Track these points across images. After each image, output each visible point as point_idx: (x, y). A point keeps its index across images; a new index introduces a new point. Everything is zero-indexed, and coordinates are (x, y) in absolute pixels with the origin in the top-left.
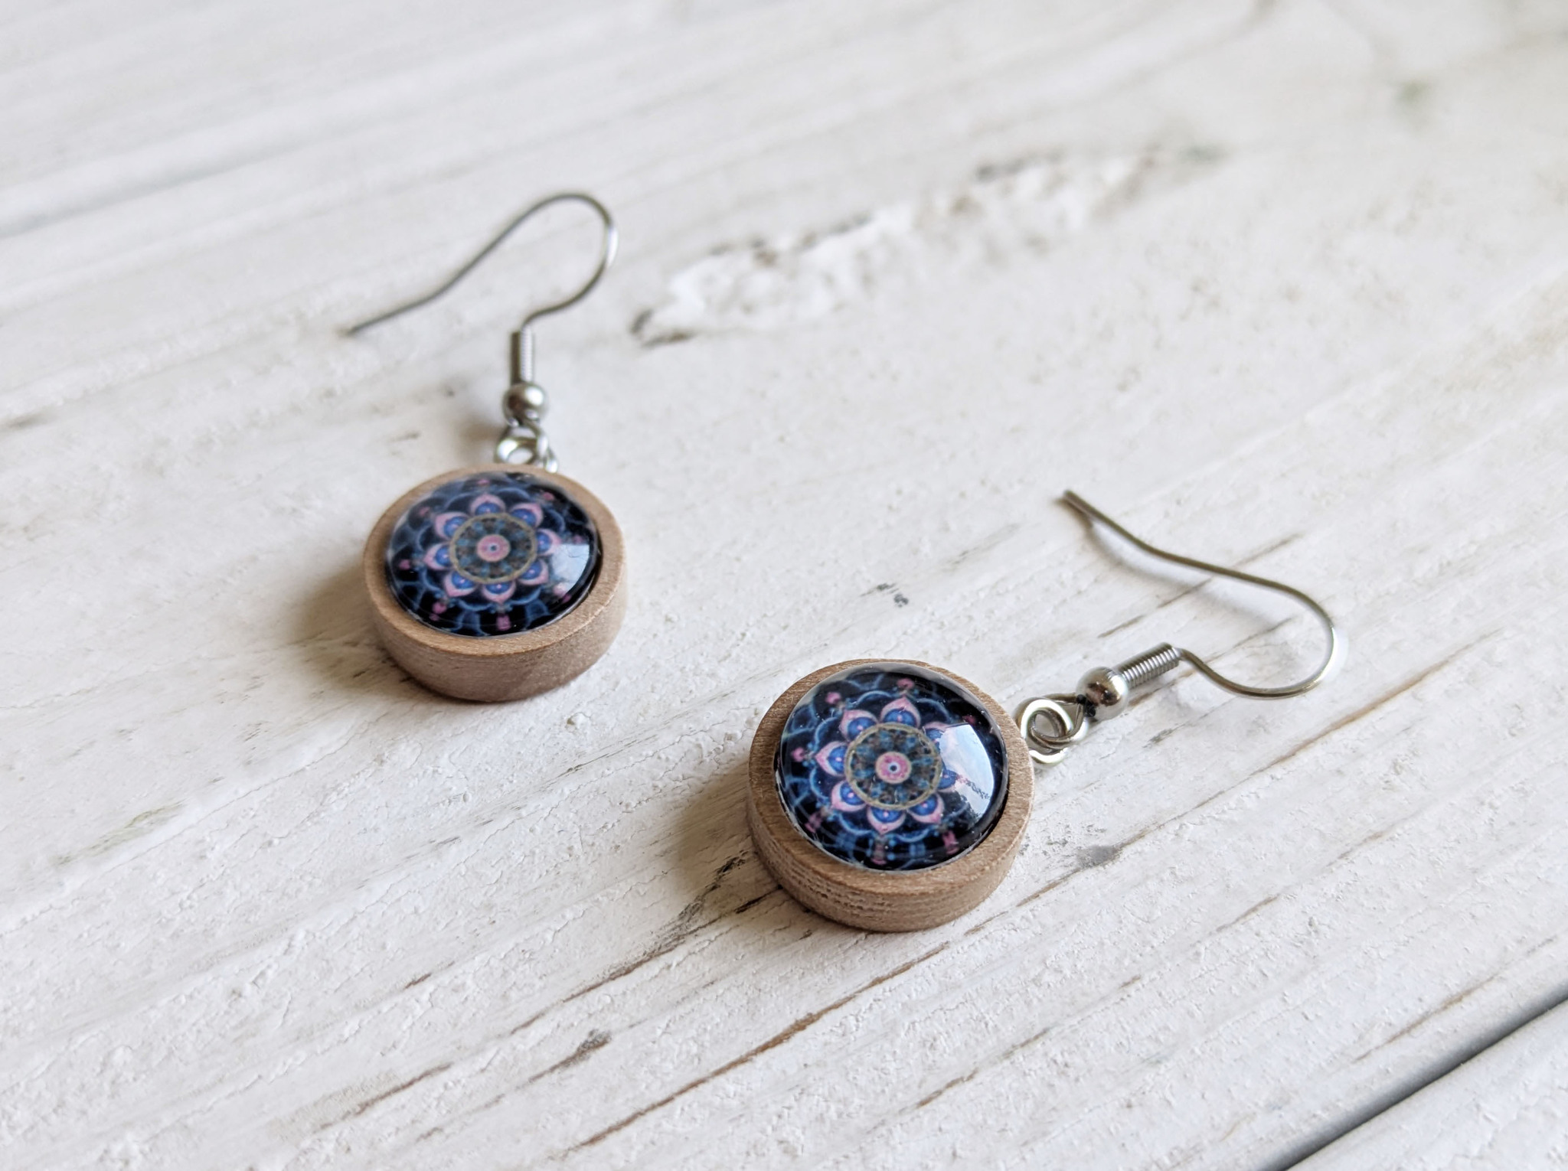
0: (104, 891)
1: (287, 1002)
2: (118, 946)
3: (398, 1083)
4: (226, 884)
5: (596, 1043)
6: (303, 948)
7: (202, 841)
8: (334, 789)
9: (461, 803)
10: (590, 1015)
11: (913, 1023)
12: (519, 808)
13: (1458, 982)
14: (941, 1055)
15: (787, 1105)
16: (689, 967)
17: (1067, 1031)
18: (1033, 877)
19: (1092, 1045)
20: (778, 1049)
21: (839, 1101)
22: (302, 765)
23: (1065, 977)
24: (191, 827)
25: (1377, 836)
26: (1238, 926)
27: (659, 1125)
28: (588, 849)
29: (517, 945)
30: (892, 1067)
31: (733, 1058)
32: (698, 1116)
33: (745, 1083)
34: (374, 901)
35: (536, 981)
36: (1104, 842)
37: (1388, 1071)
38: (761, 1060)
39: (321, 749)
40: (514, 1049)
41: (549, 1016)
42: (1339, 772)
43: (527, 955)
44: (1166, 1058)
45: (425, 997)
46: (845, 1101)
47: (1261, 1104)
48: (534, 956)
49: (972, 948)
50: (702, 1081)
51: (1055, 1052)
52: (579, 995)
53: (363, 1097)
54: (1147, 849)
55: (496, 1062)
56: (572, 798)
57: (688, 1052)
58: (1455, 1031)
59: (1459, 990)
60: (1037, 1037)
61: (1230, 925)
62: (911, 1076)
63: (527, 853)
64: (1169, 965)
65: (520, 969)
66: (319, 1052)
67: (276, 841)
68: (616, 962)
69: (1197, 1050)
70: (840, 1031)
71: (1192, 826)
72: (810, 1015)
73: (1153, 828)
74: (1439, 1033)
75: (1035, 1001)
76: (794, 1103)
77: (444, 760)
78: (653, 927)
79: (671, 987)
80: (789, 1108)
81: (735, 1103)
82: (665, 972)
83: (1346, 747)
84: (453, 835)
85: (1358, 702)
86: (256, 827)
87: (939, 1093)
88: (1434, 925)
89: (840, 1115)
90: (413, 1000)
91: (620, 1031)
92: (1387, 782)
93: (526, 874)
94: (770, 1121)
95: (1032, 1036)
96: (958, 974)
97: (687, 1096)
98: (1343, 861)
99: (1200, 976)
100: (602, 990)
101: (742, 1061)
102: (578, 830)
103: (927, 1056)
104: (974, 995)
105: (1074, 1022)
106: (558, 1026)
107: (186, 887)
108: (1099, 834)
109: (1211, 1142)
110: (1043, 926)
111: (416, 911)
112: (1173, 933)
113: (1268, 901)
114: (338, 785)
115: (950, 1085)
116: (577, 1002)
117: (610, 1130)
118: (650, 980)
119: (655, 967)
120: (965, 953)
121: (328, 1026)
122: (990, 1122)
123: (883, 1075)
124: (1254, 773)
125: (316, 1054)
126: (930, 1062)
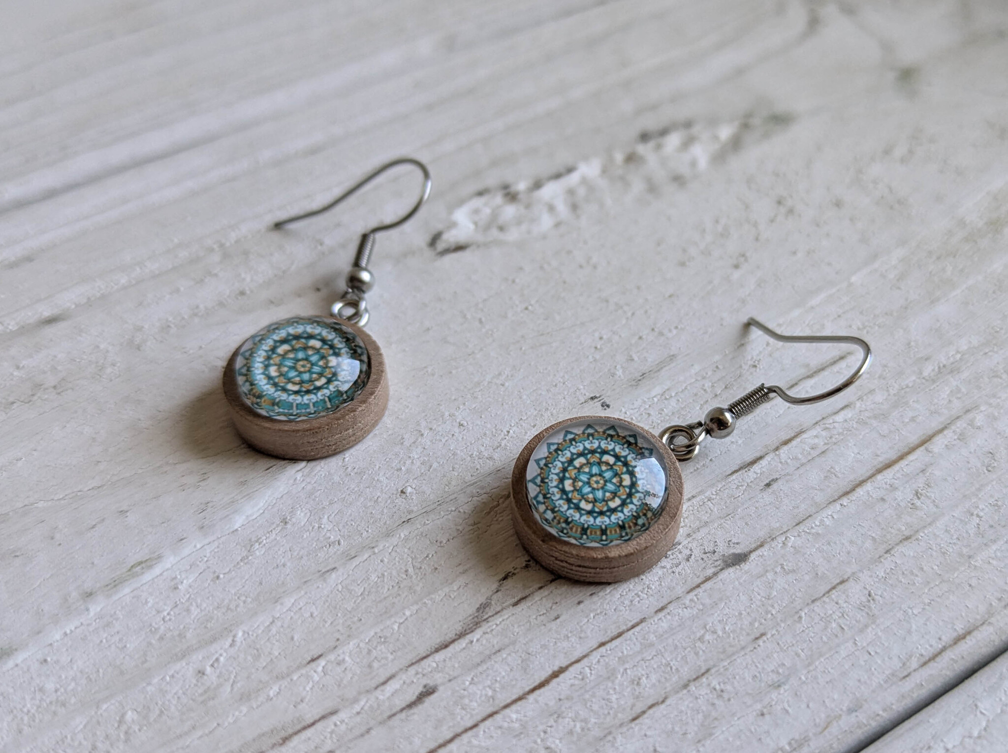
0: (115, 613)
1: (233, 677)
2: (125, 646)
3: (304, 724)
4: (191, 604)
5: (428, 692)
6: (242, 642)
7: (176, 578)
8: (257, 541)
9: (337, 546)
10: (424, 675)
11: (626, 669)
12: (373, 548)
13: (963, 627)
14: (644, 689)
15: (549, 724)
16: (484, 642)
17: (722, 670)
18: (695, 574)
19: (737, 677)
20: (542, 690)
21: (582, 721)
22: (236, 527)
23: (718, 636)
24: (167, 570)
25: (907, 538)
26: (825, 599)
27: (469, 742)
28: (417, 571)
29: (376, 633)
30: (614, 698)
31: (514, 697)
32: (494, 735)
33: (522, 712)
34: (284, 610)
35: (389, 655)
36: (738, 550)
37: (922, 685)
38: (531, 697)
39: (247, 516)
40: (377, 698)
41: (398, 677)
42: (883, 499)
43: (383, 640)
44: (784, 683)
45: (320, 669)
46: (585, 721)
47: (844, 708)
48: (387, 640)
49: (660, 621)
51: (714, 683)
52: (416, 662)
53: (283, 734)
54: (765, 553)
55: (366, 708)
56: (406, 539)
57: (486, 695)
58: (963, 657)
59: (964, 632)
60: (703, 674)
61: (820, 598)
62: (626, 703)
63: (380, 575)
64: (783, 625)
65: (379, 648)
66: (255, 706)
67: (222, 576)
68: (438, 641)
69: (803, 678)
70: (580, 677)
71: (793, 538)
72: (561, 668)
73: (768, 540)
74: (953, 659)
75: (701, 652)
76: (554, 724)
77: (325, 520)
78: (461, 618)
79: (474, 654)
80: (551, 727)
81: (517, 725)
82: (469, 645)
83: (886, 483)
84: (333, 566)
85: (892, 455)
86: (209, 567)
87: (644, 712)
88: (946, 592)
89: (583, 729)
90: (312, 672)
91: (443, 684)
92: (913, 504)
93: (379, 589)
94: (539, 735)
95: (700, 674)
96: (652, 637)
97: (488, 723)
98: (888, 555)
99: (803, 631)
100: (430, 659)
101: (520, 699)
102: (410, 559)
103: (635, 690)
104: (663, 650)
105: (726, 664)
106: (404, 683)
107: (166, 608)
108: (736, 546)
109: (815, 735)
110: (703, 604)
111: (312, 615)
112: (784, 605)
113: (842, 582)
114: (260, 538)
115: (650, 707)
116: (415, 667)
118: (460, 652)
119: (463, 643)
120: (655, 624)
121: (259, 690)
122: (677, 729)
123: (609, 704)
124: (830, 503)
125: (254, 709)
126: (637, 693)
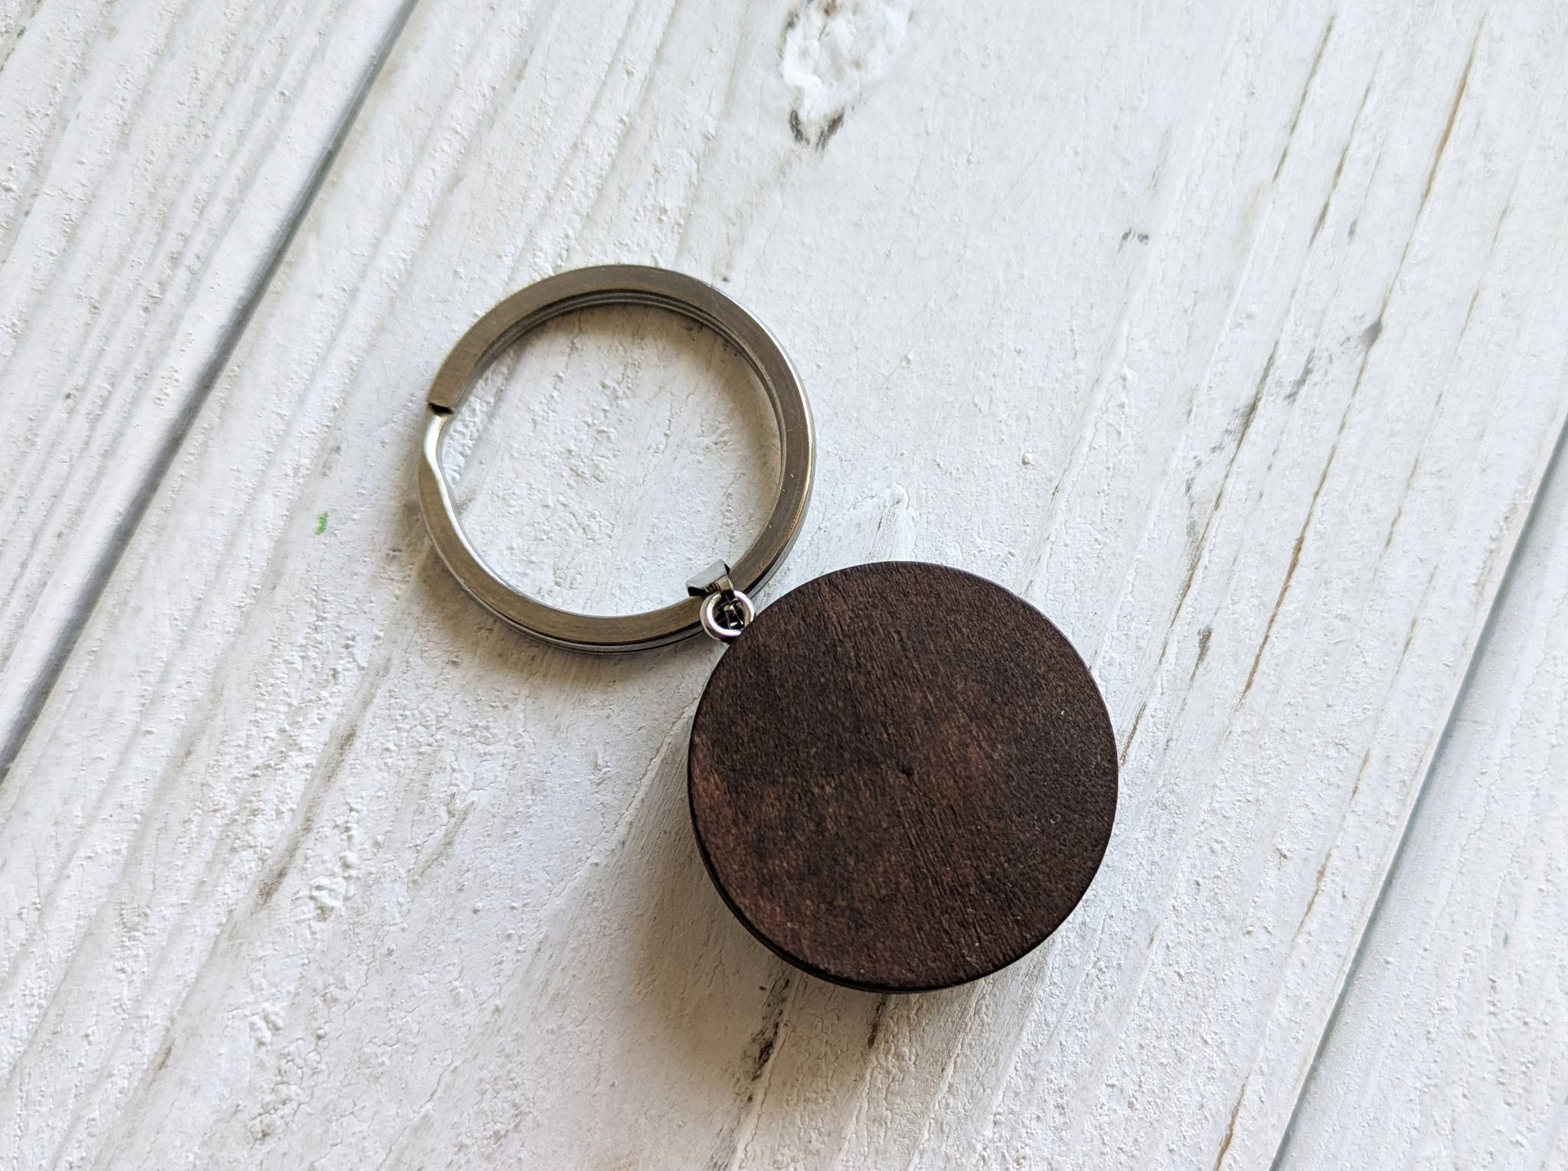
5: (1206, 637)
9: (1011, 559)
10: (1190, 625)
11: (1350, 505)
12: (1047, 538)
14: (1377, 512)
15: (1324, 595)
16: (1216, 559)
17: (1427, 452)
18: (1347, 371)
19: (1444, 450)
20: (1297, 569)
21: (1347, 574)
23: (1404, 421)
25: (1504, 213)
26: (1469, 324)
27: (1273, 654)
28: (1105, 533)
29: (1118, 616)
30: (1358, 536)
31: (1279, 592)
32: (1289, 636)
33: (1295, 600)
35: (1147, 628)
36: (1368, 323)
38: (1293, 582)
40: (1168, 671)
41: (1170, 641)
43: (1129, 618)
48: (1133, 615)
49: (1348, 439)
50: (1274, 615)
51: (1429, 468)
52: (1175, 618)
54: (1393, 310)
56: (1070, 510)
57: (1254, 606)
61: (1465, 327)
62: (1370, 534)
63: (1076, 560)
64: (1450, 375)
65: (1132, 627)
68: (1178, 587)
69: (1496, 415)
70: (1319, 536)
71: (1406, 279)
72: (1297, 539)
75: (1400, 445)
76: (1327, 592)
78: (1182, 552)
79: (1216, 578)
80: (1326, 597)
82: (1206, 572)
83: (1452, 162)
84: (1027, 581)
87: (1391, 533)
91: (1212, 620)
92: (1488, 171)
93: (1087, 574)
94: (1322, 610)
95: (1413, 468)
96: (1352, 459)
98: (1497, 244)
99: (1469, 370)
100: (1184, 606)
101: (1285, 590)
102: (1090, 526)
103: (1371, 518)
104: (1369, 466)
105: (1426, 444)
106: (1180, 642)
108: (1362, 320)
110: (1373, 398)
112: (1439, 353)
113: (1475, 298)
115: (1393, 524)
116: (1177, 622)
117: (1252, 674)
118: (1203, 583)
119: (1199, 573)
120: (1346, 445)
122: (1426, 530)
123: (1357, 544)
124: (1417, 217)
126: (1374, 519)
